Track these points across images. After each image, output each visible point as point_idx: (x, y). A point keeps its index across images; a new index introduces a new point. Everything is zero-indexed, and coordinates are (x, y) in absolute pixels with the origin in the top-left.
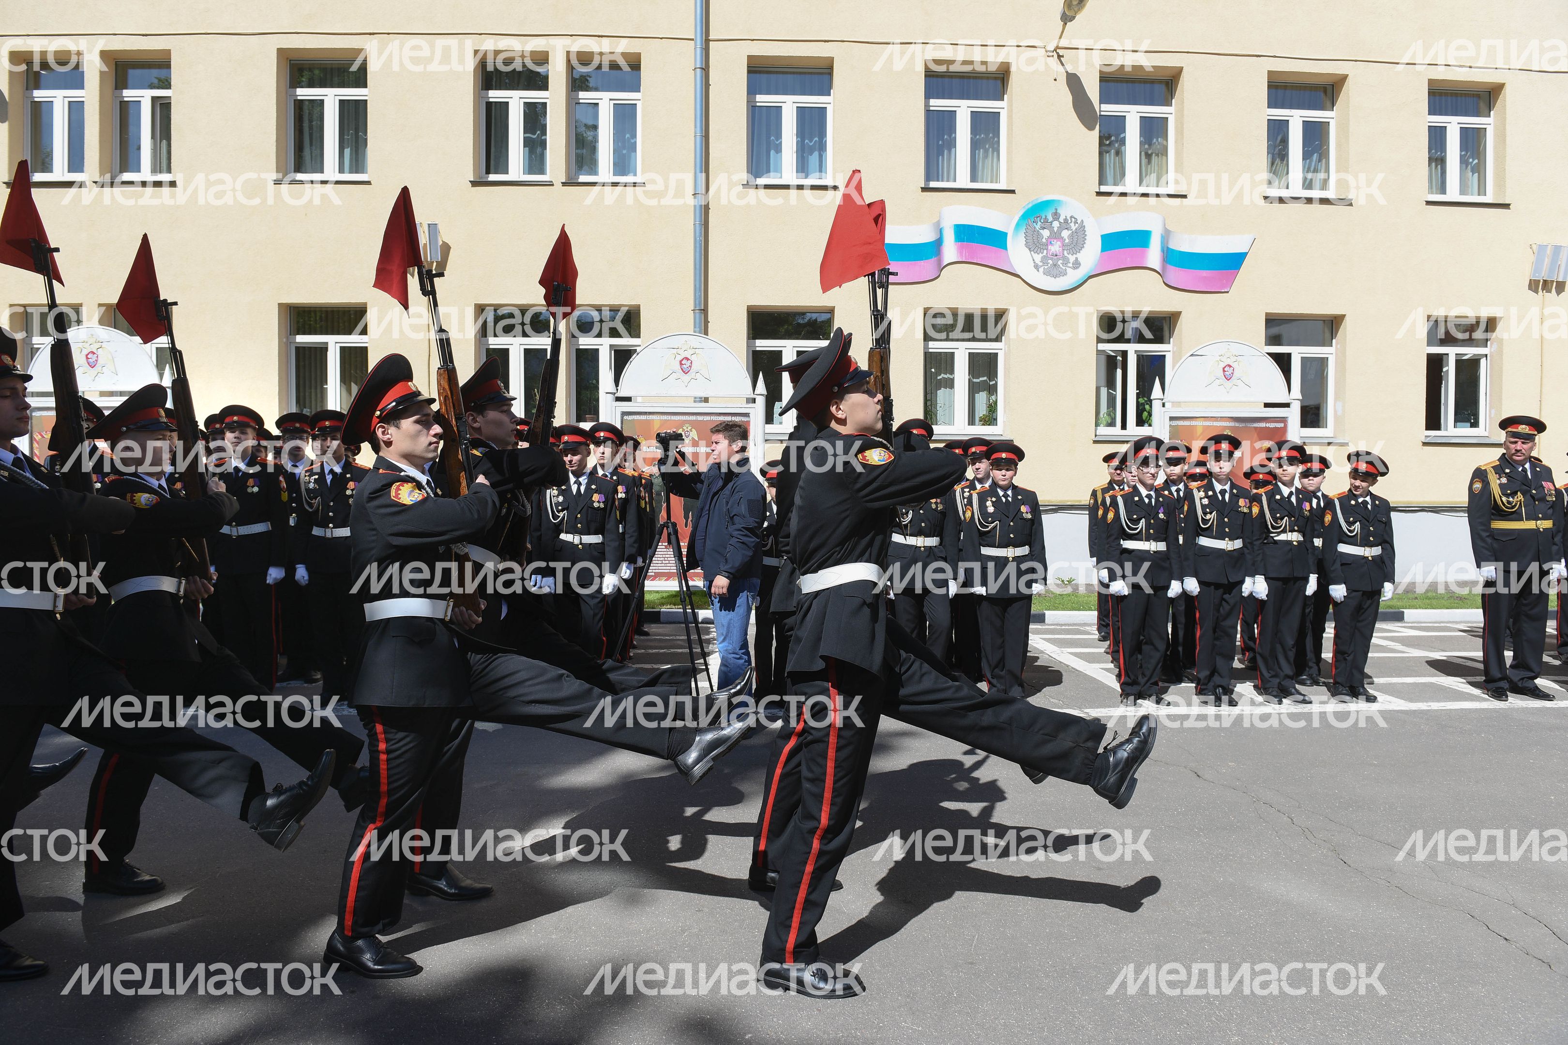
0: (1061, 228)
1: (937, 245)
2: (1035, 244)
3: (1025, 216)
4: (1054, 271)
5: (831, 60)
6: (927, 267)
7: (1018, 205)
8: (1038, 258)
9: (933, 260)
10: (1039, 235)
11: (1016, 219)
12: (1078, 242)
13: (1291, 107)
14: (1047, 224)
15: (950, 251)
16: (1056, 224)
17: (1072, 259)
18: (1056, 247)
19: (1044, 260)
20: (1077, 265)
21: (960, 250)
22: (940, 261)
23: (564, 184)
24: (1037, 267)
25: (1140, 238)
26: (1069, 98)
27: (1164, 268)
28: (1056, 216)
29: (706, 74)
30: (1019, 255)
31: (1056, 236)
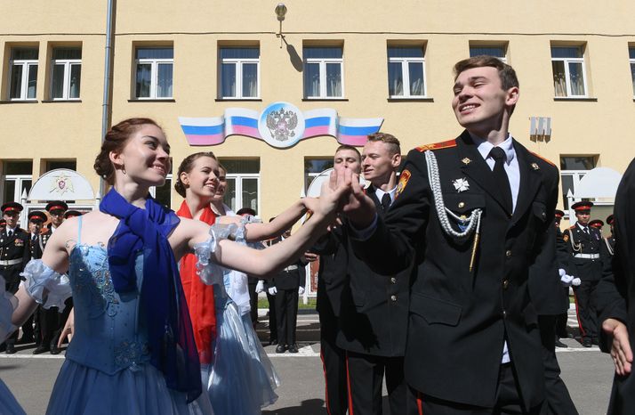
0: (284, 118)
1: (223, 126)
2: (271, 125)
3: (267, 111)
5: (172, 42)
6: (218, 138)
7: (263, 107)
8: (273, 132)
9: (221, 134)
10: (274, 120)
11: (263, 113)
12: (293, 123)
13: (402, 57)
14: (277, 115)
15: (229, 130)
16: (282, 115)
17: (290, 131)
18: (282, 126)
19: (276, 133)
20: (293, 134)
21: (234, 129)
23: (43, 102)
24: (273, 136)
25: (324, 121)
26: (289, 56)
27: (337, 135)
28: (282, 111)
29: (112, 50)
30: (264, 130)
31: (282, 121)
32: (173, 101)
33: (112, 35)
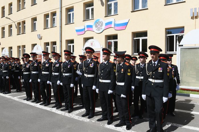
2: (96, 26)
3: (95, 22)
4: (99, 30)
5: (74, 6)
6: (83, 32)
7: (94, 21)
8: (97, 28)
9: (84, 31)
10: (97, 25)
12: (102, 25)
16: (99, 23)
17: (101, 28)
18: (99, 26)
21: (87, 29)
23: (50, 28)
24: (96, 30)
25: (110, 23)
27: (114, 27)
29: (61, 12)
31: (99, 25)
32: (74, 23)
33: (61, 8)
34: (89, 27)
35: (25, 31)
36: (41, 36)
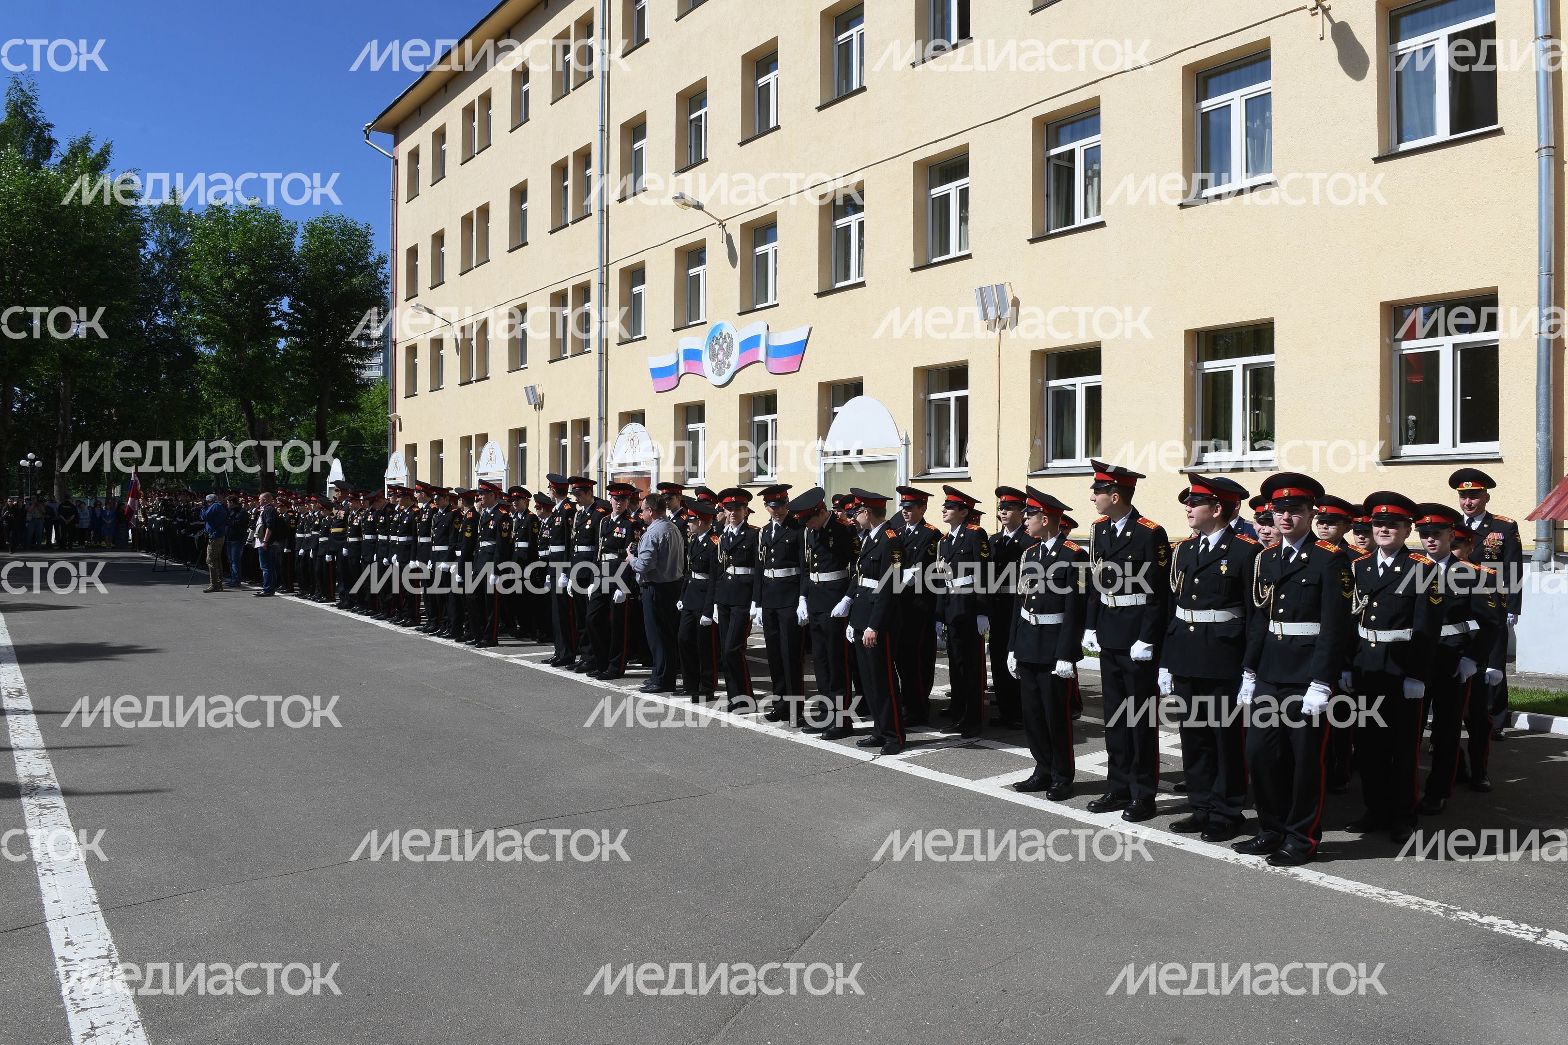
0: (723, 343)
2: (713, 356)
3: (710, 337)
4: (720, 373)
5: (645, 262)
6: (673, 380)
7: (707, 332)
8: (714, 365)
10: (715, 348)
11: (705, 340)
12: (730, 351)
14: (718, 341)
16: (721, 340)
18: (721, 356)
19: (716, 367)
20: (730, 366)
21: (686, 365)
22: (678, 374)
23: (571, 356)
24: (713, 371)
26: (727, 252)
28: (722, 334)
29: (604, 284)
30: (707, 364)
32: (645, 338)
33: (605, 267)
34: (693, 355)
35: (486, 370)
36: (539, 392)
